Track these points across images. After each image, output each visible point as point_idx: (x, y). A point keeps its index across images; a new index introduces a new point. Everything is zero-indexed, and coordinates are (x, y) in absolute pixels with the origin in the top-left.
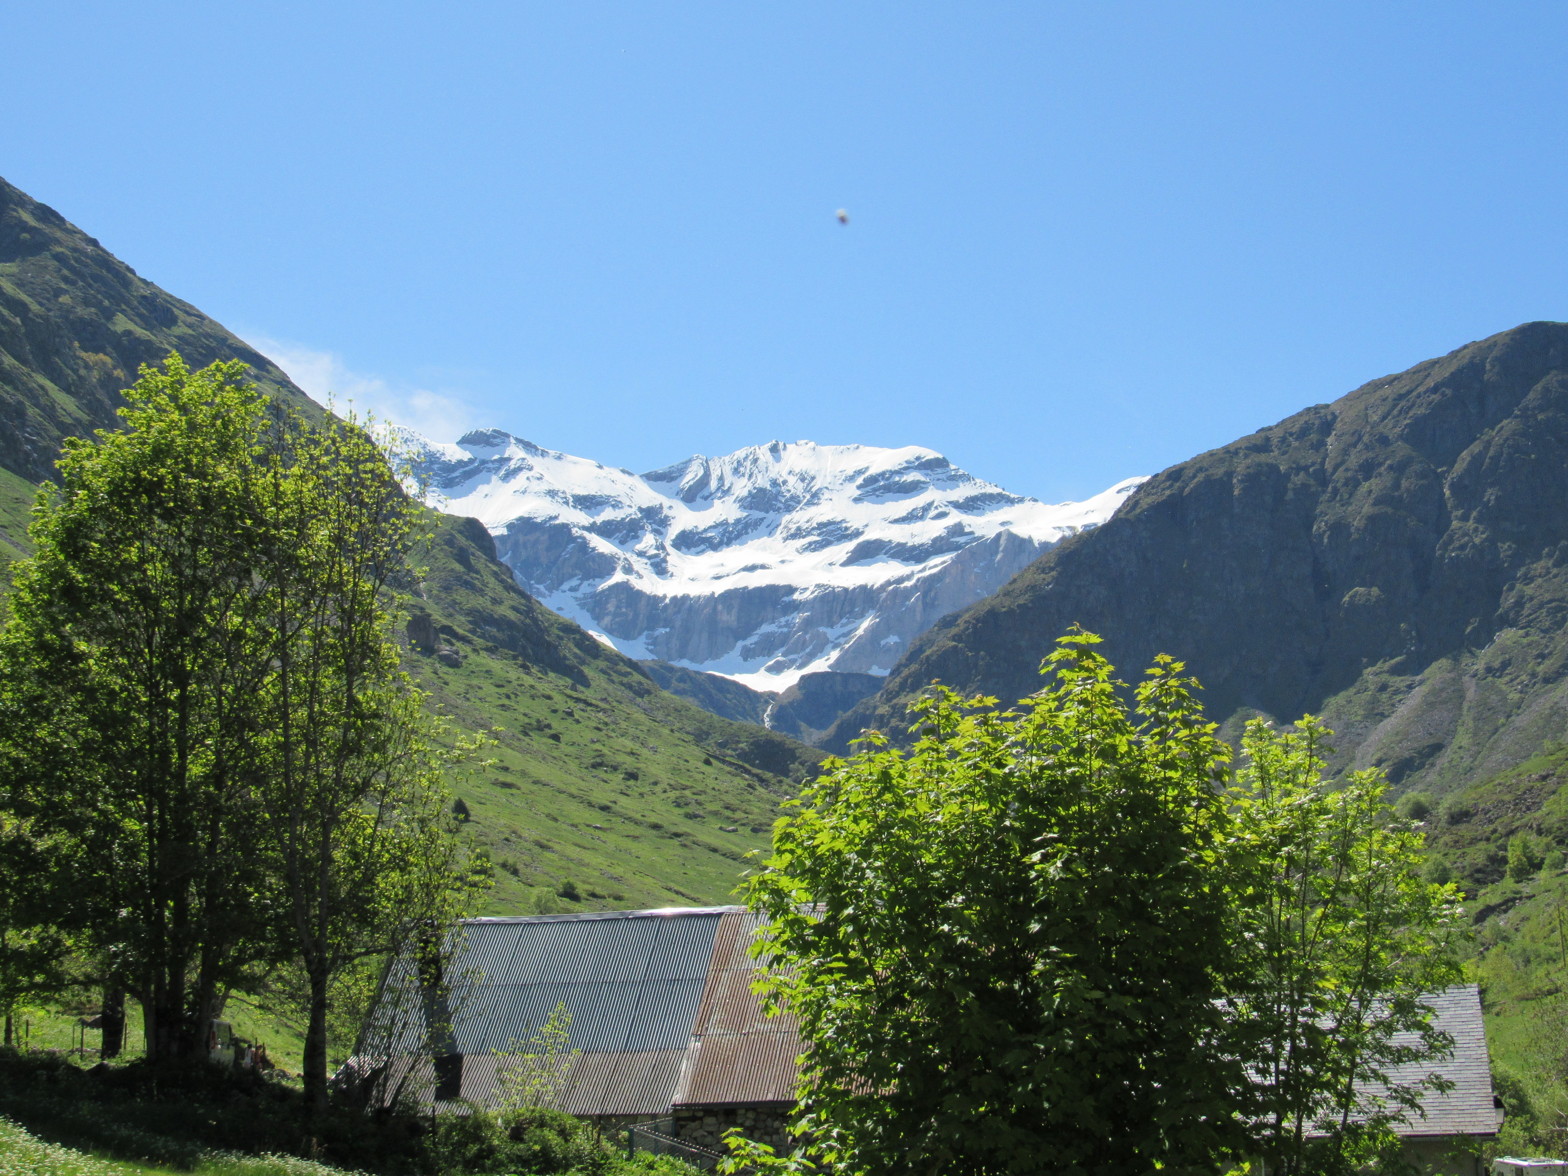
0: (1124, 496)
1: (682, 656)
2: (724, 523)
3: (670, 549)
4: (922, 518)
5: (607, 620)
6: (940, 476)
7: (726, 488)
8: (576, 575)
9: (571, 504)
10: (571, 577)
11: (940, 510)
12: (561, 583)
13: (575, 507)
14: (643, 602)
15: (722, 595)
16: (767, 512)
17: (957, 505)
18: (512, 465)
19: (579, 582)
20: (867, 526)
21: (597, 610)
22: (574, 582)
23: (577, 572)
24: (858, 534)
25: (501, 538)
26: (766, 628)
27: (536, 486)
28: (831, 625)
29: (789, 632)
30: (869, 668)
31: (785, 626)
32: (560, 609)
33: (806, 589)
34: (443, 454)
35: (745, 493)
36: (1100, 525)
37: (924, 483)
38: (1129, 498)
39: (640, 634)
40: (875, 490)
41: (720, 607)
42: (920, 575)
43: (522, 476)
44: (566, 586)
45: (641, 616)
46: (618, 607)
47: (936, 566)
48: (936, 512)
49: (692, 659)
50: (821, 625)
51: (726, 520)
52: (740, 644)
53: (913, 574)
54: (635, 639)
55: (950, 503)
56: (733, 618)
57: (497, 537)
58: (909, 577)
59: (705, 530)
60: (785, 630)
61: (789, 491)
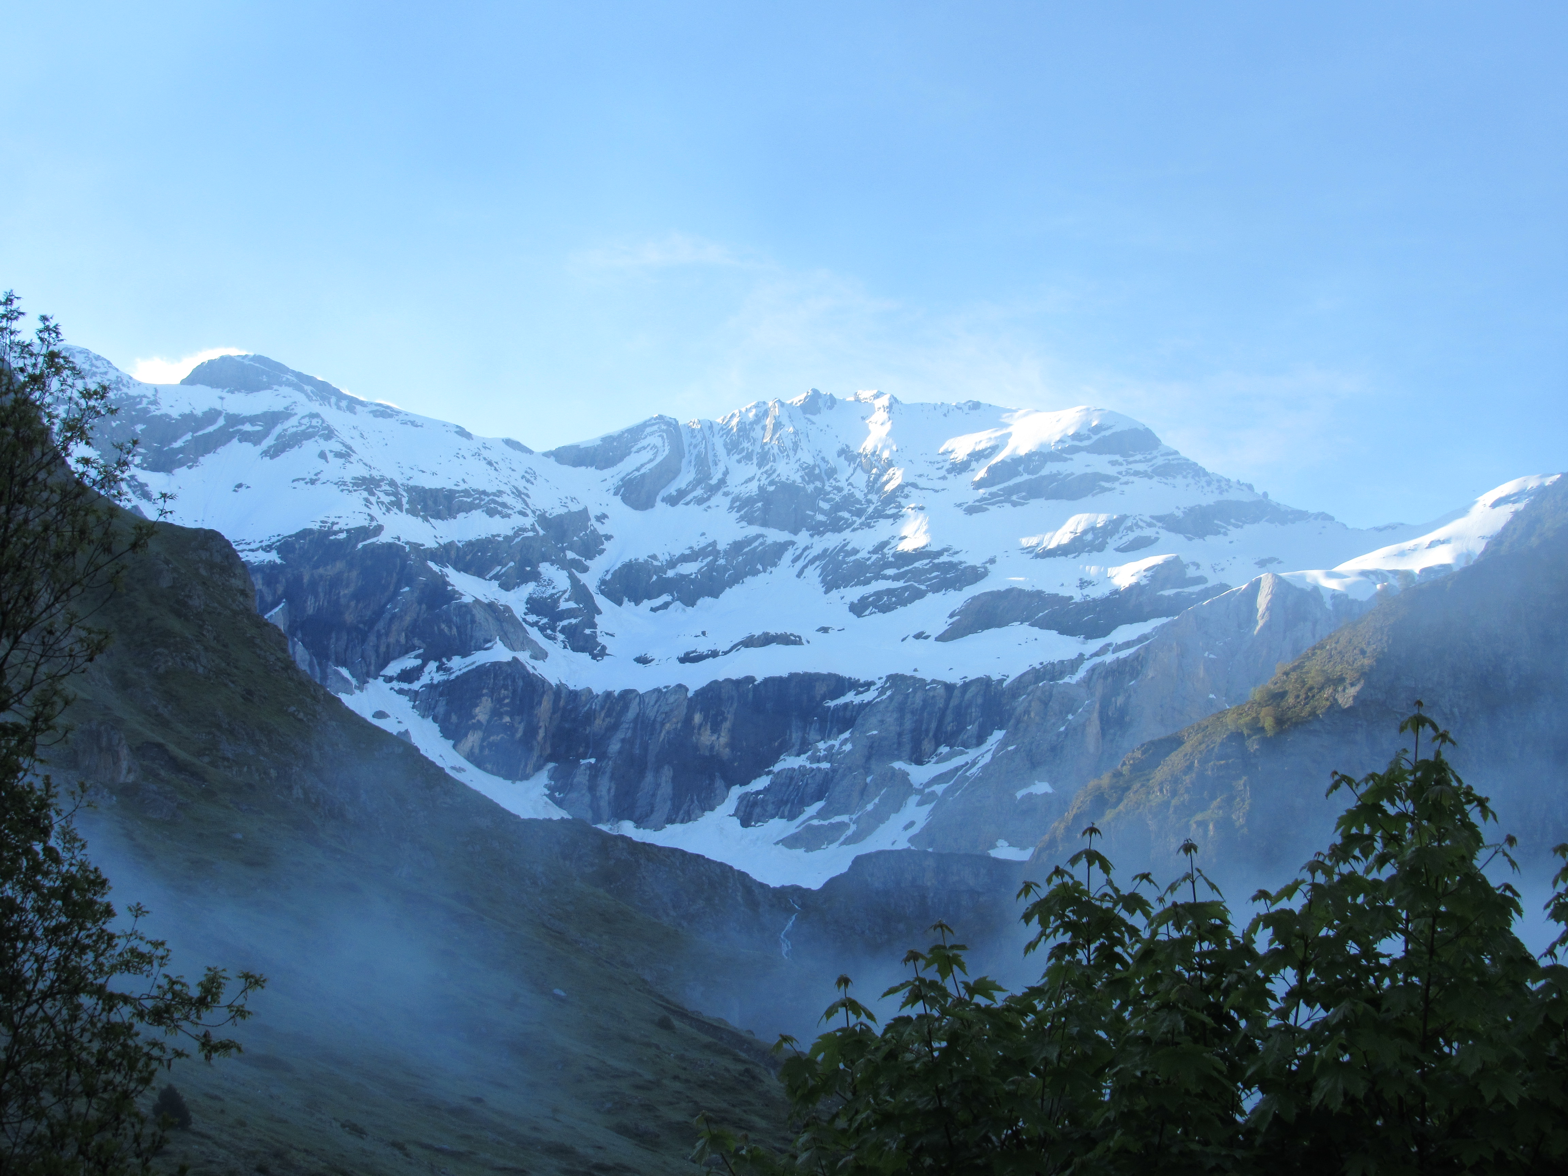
0: (1506, 512)
1: (619, 815)
2: (711, 550)
3: (601, 601)
4: (1100, 548)
5: (473, 739)
6: (1141, 467)
7: (714, 481)
8: (413, 648)
9: (406, 506)
10: (405, 651)
11: (1137, 533)
12: (384, 664)
13: (413, 512)
14: (546, 703)
15: (702, 693)
16: (795, 532)
17: (1171, 524)
18: (290, 425)
19: (419, 662)
20: (992, 561)
21: (454, 718)
22: (410, 662)
23: (416, 641)
24: (975, 575)
25: (270, 572)
26: (790, 762)
27: (333, 469)
28: (919, 761)
29: (834, 770)
30: (993, 846)
31: (826, 758)
32: (380, 715)
33: (868, 685)
34: (155, 403)
35: (753, 488)
36: (1456, 569)
37: (1108, 478)
38: (1516, 514)
39: (538, 768)
40: (1009, 493)
41: (697, 718)
42: (1097, 660)
43: (311, 447)
44: (394, 668)
45: (541, 733)
46: (496, 713)
47: (1128, 645)
48: (1131, 536)
49: (640, 823)
50: (899, 758)
51: (714, 544)
52: (736, 791)
53: (1081, 658)
54: (526, 777)
55: (1159, 519)
56: (723, 740)
57: (260, 568)
58: (1074, 665)
59: (672, 564)
60: (825, 765)
61: (840, 490)
